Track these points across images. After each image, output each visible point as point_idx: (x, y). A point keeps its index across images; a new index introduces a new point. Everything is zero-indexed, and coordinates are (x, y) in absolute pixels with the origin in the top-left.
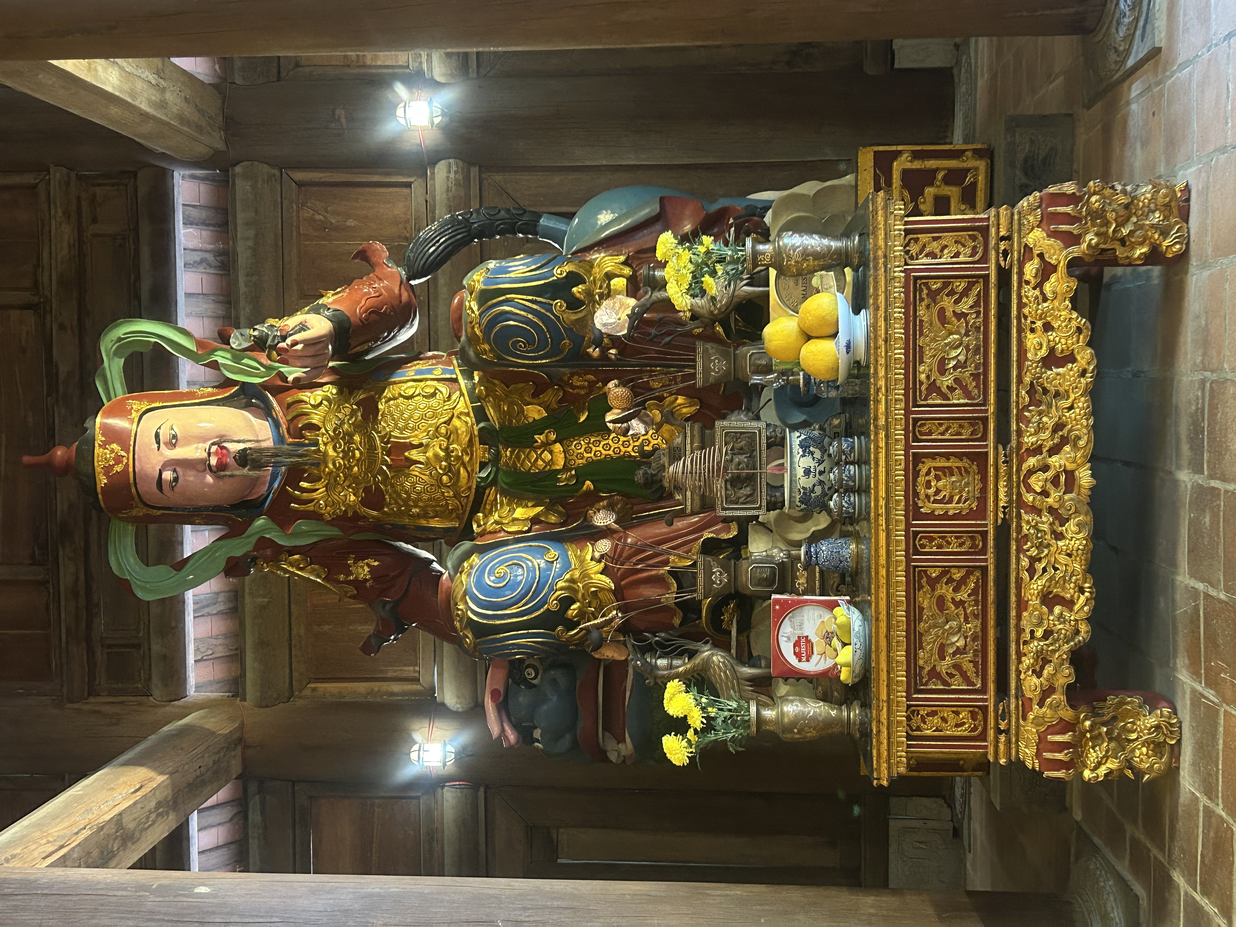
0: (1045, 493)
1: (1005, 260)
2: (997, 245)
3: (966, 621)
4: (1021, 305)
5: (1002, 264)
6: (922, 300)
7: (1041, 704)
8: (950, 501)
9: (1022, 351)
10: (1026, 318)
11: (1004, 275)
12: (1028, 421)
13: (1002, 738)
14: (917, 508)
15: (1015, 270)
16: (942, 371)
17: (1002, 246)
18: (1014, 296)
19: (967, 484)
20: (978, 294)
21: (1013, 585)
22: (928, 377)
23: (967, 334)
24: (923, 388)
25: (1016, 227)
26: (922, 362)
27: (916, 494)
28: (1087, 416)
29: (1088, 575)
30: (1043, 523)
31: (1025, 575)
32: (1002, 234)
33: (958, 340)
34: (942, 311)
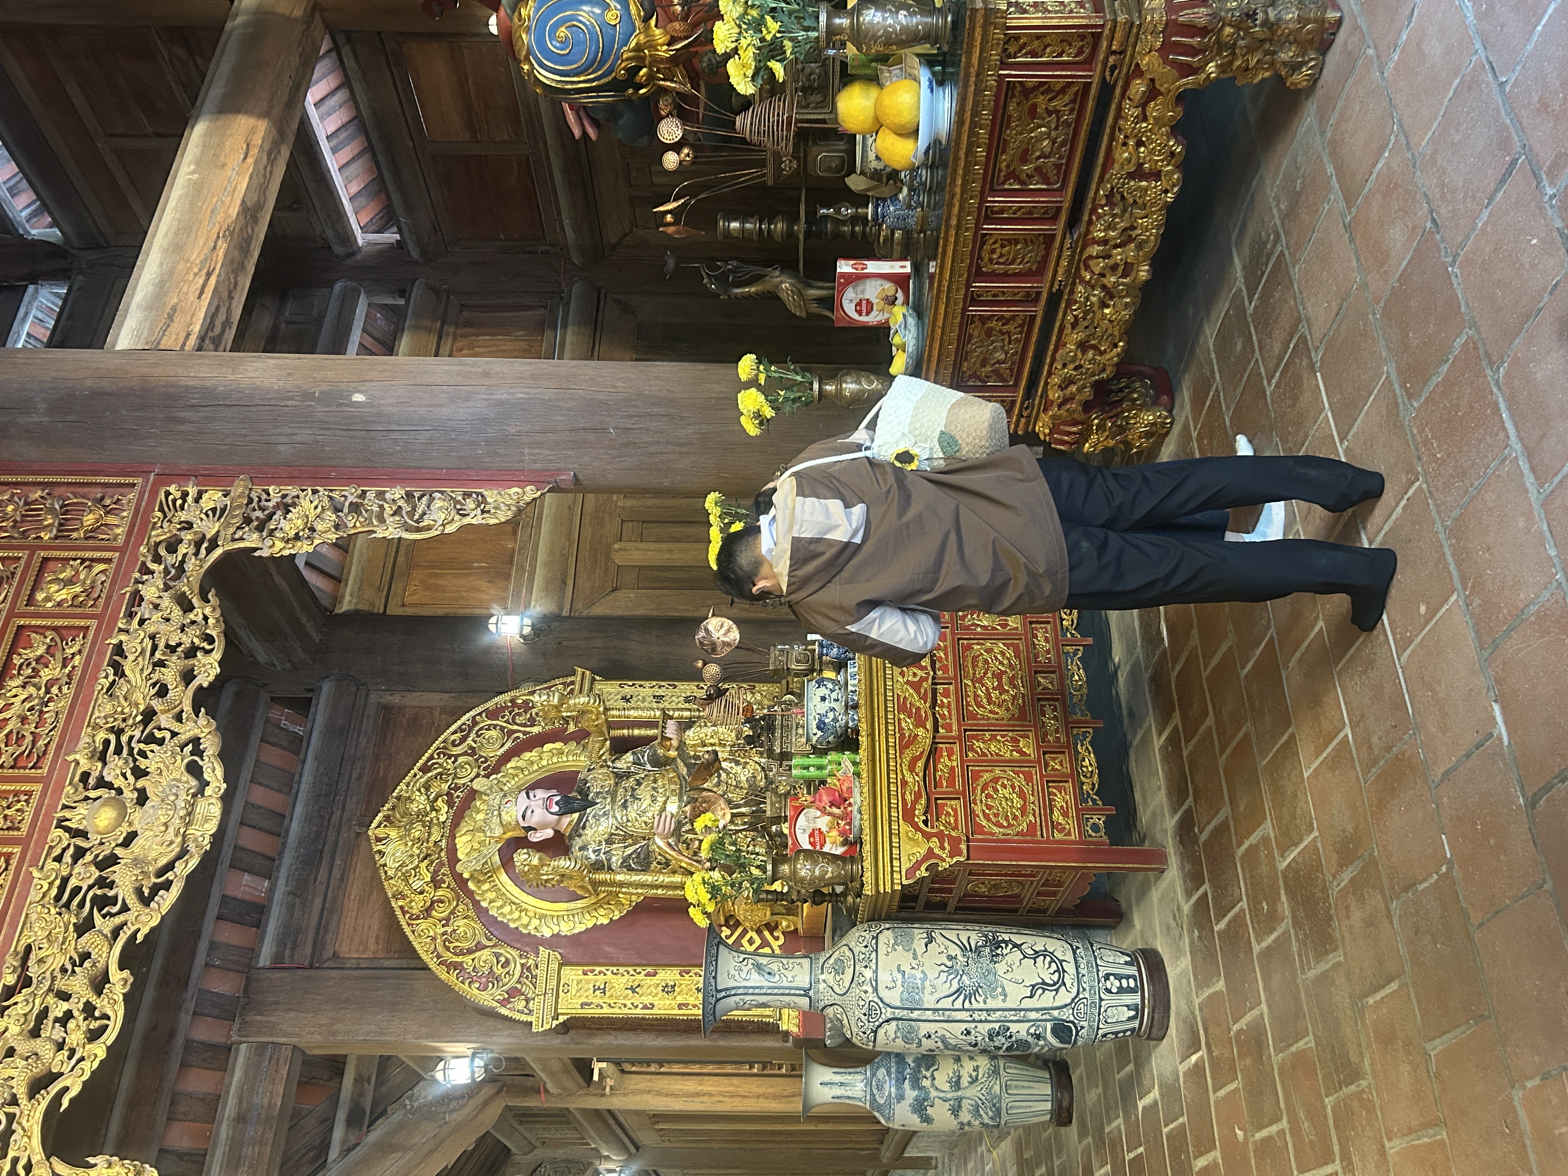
0: (1102, 275)
1: (1112, 75)
2: (1106, 59)
3: (1010, 343)
4: (1119, 115)
5: (1108, 78)
6: (1013, 96)
7: (1060, 406)
8: (1012, 263)
9: (1109, 160)
10: (1120, 130)
11: (1107, 90)
12: (1099, 217)
13: (1023, 420)
14: (979, 267)
15: (1120, 83)
16: (1024, 160)
17: (1112, 60)
18: (1113, 107)
19: (1029, 252)
20: (1076, 94)
21: (1056, 330)
22: (1008, 166)
23: (1056, 128)
24: (1003, 174)
25: (1132, 40)
26: (1004, 152)
27: (980, 257)
28: (1158, 227)
29: (1125, 336)
30: (1094, 295)
31: (1069, 326)
32: (1114, 48)
33: (1045, 133)
34: (1034, 107)
